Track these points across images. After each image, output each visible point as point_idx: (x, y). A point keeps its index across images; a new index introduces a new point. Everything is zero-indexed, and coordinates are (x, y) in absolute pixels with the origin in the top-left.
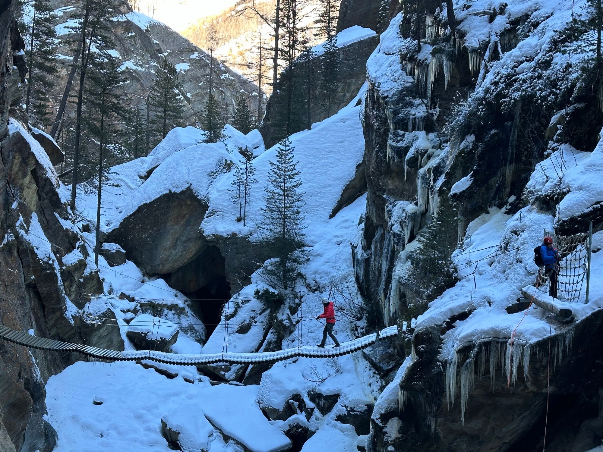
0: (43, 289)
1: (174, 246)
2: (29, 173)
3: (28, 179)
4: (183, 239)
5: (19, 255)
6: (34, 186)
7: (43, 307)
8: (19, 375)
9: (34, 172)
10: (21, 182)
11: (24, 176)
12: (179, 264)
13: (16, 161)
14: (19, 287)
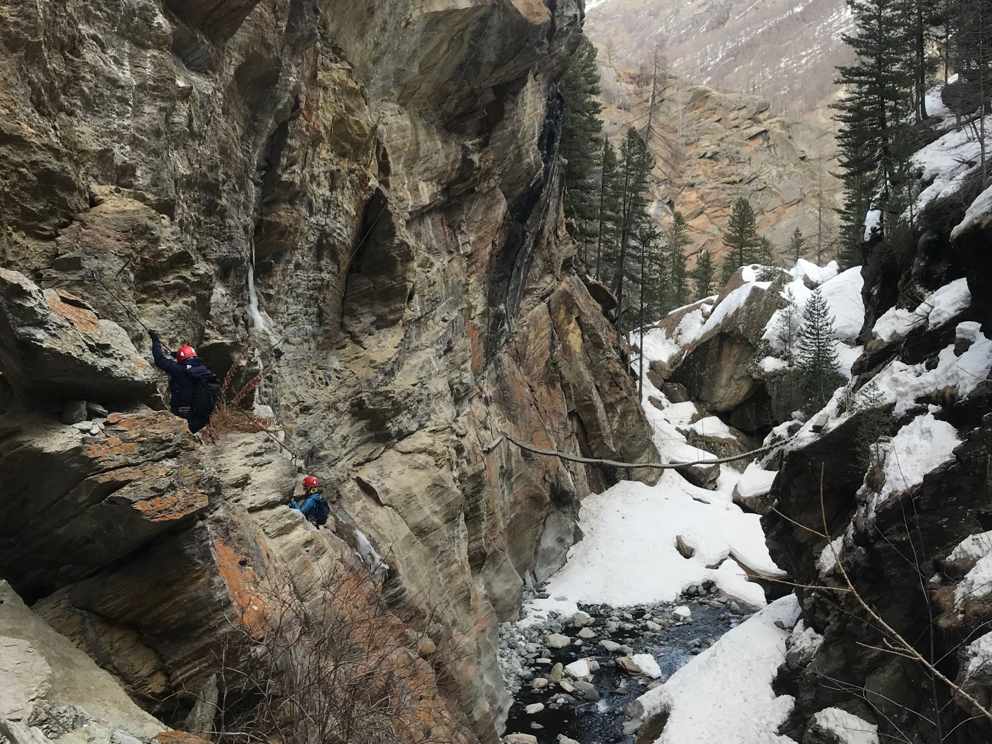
0: (585, 417)
1: (728, 385)
2: (574, 320)
3: (572, 325)
4: (736, 377)
5: (562, 388)
6: (578, 331)
7: (585, 433)
8: (544, 478)
9: (577, 319)
10: (566, 327)
11: (570, 323)
12: (734, 402)
13: (562, 311)
14: (561, 415)
